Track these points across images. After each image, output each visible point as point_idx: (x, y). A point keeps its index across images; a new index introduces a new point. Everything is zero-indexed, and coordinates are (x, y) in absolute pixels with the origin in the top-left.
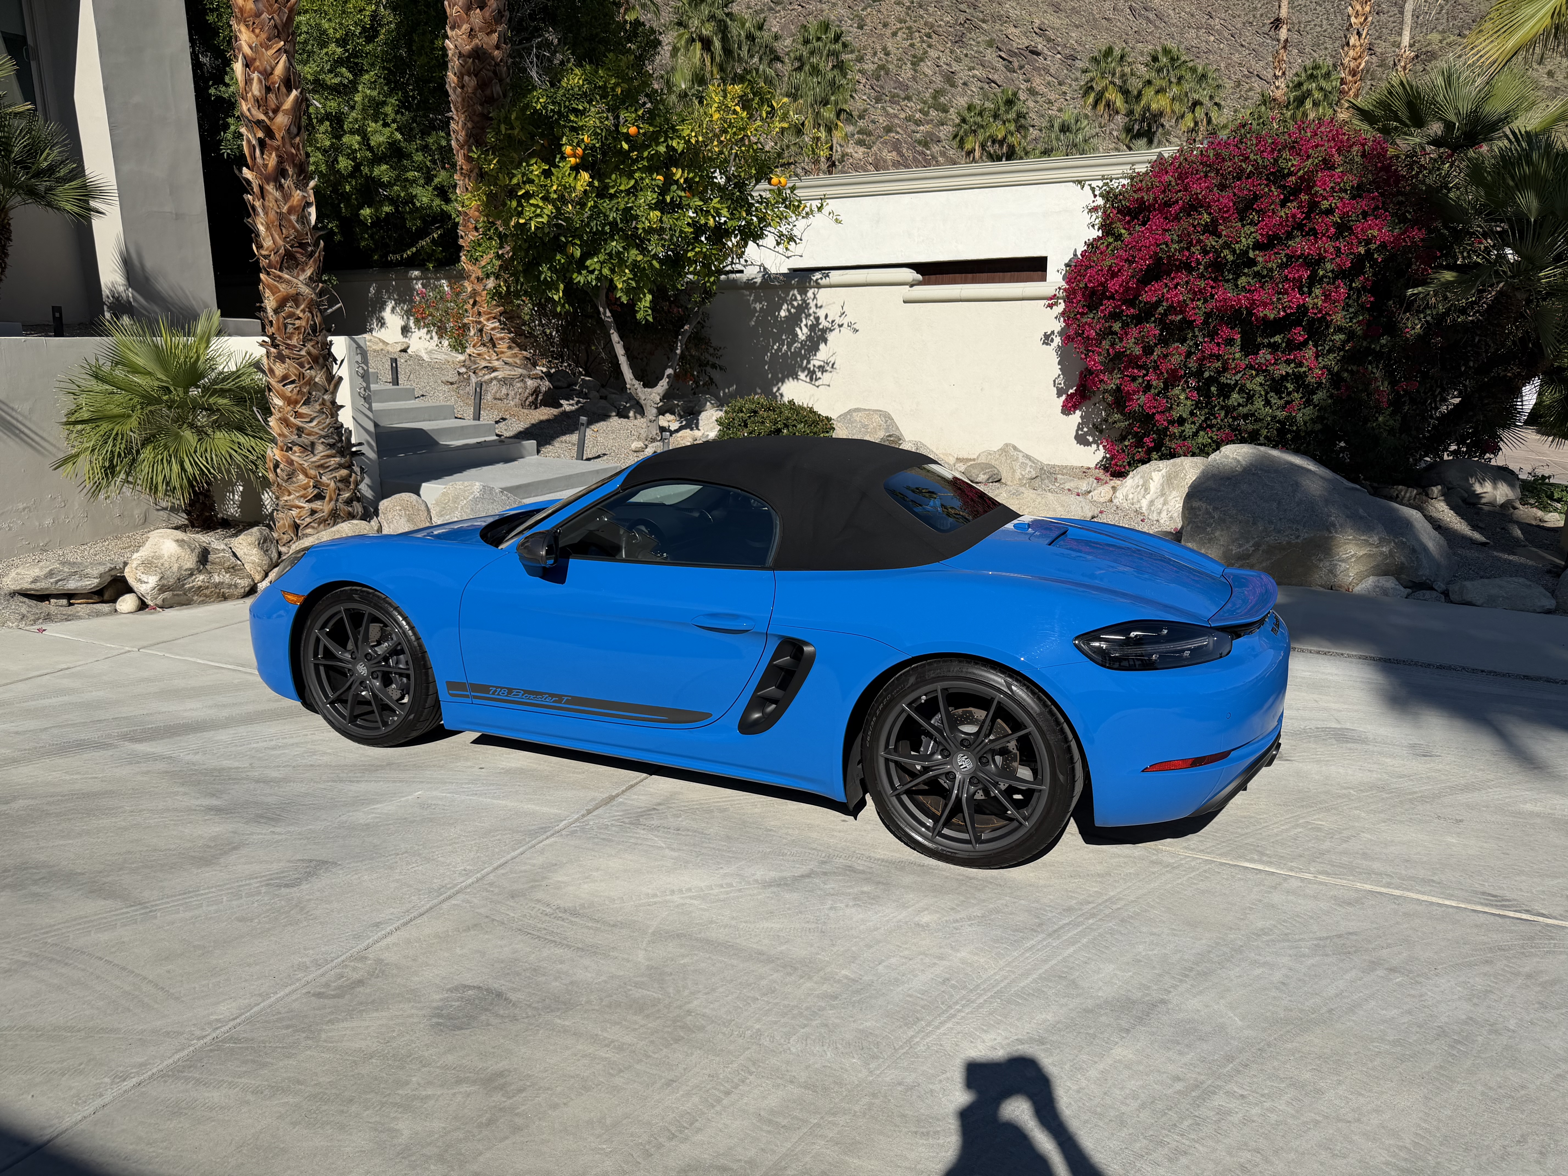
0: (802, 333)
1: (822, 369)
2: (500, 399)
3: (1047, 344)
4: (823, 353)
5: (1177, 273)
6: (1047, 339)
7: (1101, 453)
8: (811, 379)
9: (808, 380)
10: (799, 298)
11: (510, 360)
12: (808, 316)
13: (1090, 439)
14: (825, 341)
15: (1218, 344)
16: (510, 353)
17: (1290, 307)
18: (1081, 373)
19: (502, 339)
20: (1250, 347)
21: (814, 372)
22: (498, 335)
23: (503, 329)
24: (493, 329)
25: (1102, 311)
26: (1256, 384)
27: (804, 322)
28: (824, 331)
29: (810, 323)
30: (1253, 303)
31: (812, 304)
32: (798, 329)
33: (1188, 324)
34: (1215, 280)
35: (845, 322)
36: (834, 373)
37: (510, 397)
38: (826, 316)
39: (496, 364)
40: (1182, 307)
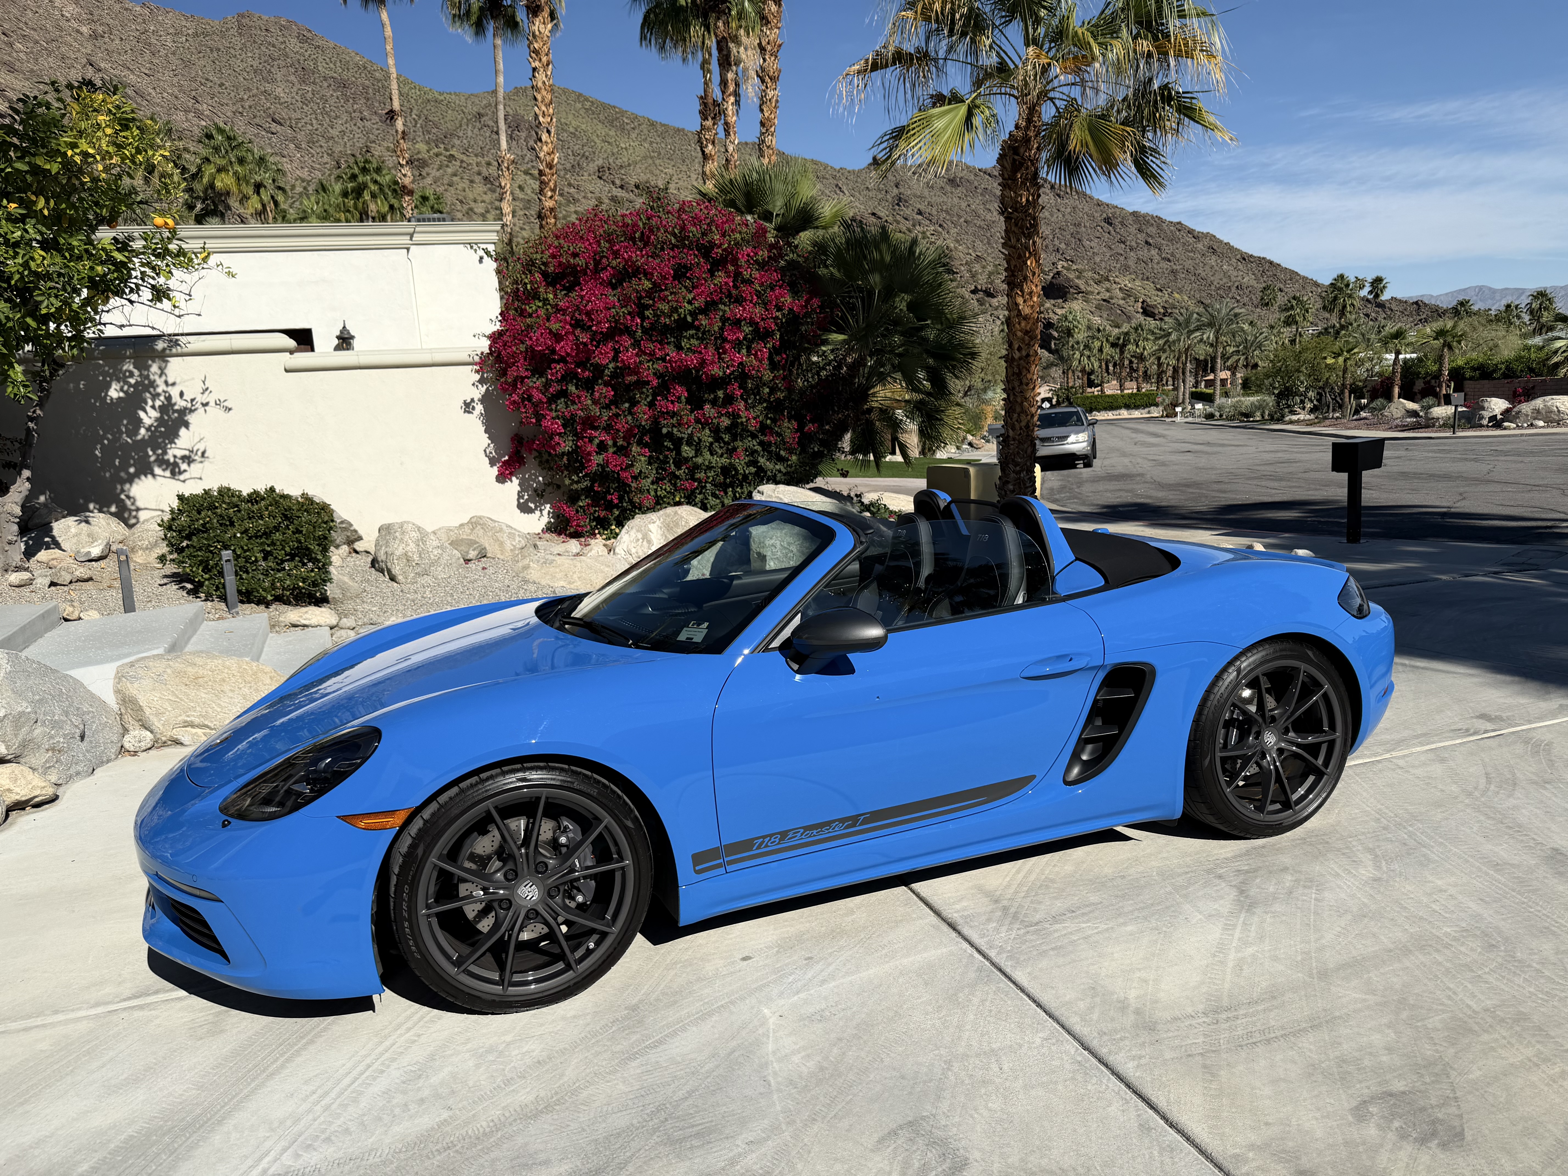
0: (149, 416)
1: (188, 460)
3: (469, 412)
4: (185, 440)
5: (620, 336)
6: (468, 407)
7: (545, 519)
8: (173, 474)
9: (168, 473)
10: (136, 372)
12: (155, 396)
13: (532, 505)
14: (187, 425)
15: (672, 402)
18: (512, 439)
20: (696, 403)
21: (175, 464)
25: (552, 375)
26: (706, 436)
27: (150, 403)
28: (183, 412)
29: (158, 403)
30: (703, 363)
31: (160, 382)
32: (142, 414)
33: (641, 384)
34: (661, 343)
35: (211, 398)
36: (206, 463)
38: (182, 394)
40: (635, 369)
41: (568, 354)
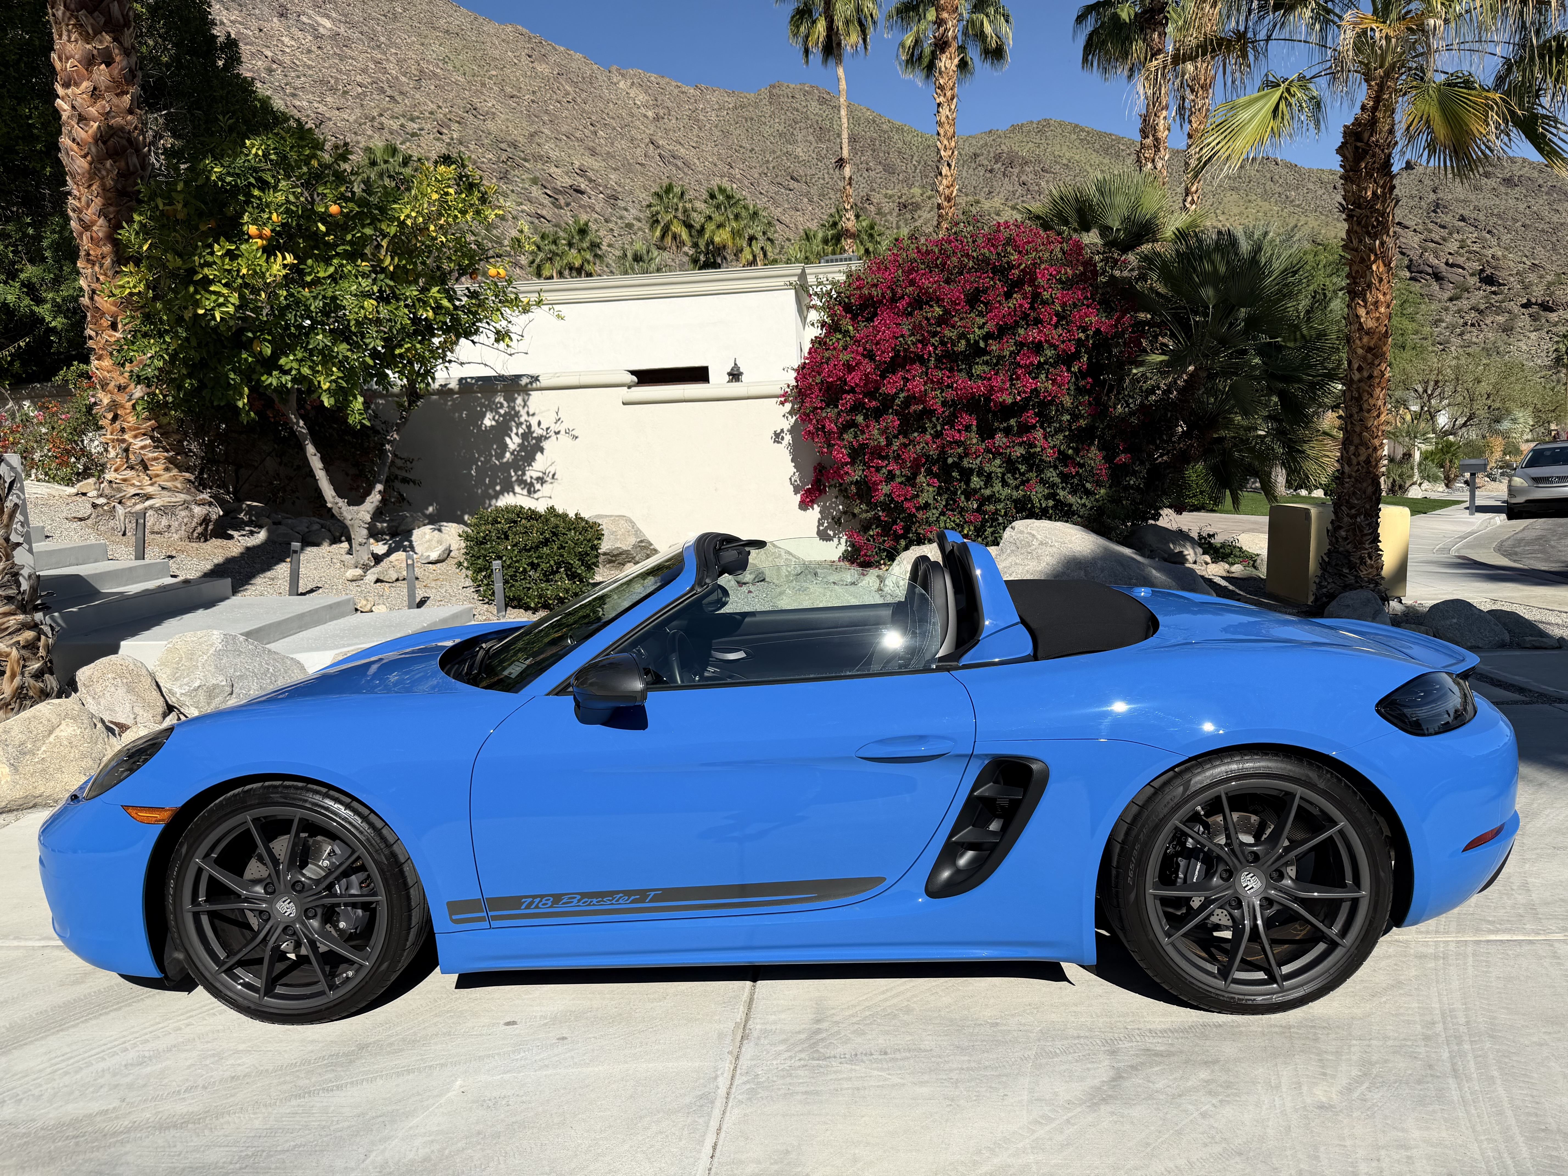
0: (513, 442)
1: (541, 480)
2: (160, 533)
3: (778, 442)
4: (540, 463)
5: (911, 364)
6: (778, 437)
7: (842, 548)
8: (529, 492)
9: (525, 492)
10: (505, 404)
11: (169, 484)
12: (519, 425)
13: (831, 533)
14: (542, 450)
15: (959, 431)
16: (167, 475)
17: (1025, 392)
18: (815, 468)
19: (155, 459)
20: (986, 433)
21: (532, 484)
22: (151, 455)
23: (155, 447)
24: (142, 448)
25: (843, 405)
26: (995, 466)
27: (515, 430)
28: (540, 439)
29: (521, 431)
30: (991, 390)
31: (523, 412)
32: (508, 440)
33: (928, 413)
34: (951, 370)
35: (562, 428)
36: (555, 484)
37: (173, 529)
38: (539, 423)
39: (150, 490)
40: (921, 398)
41: (857, 385)
